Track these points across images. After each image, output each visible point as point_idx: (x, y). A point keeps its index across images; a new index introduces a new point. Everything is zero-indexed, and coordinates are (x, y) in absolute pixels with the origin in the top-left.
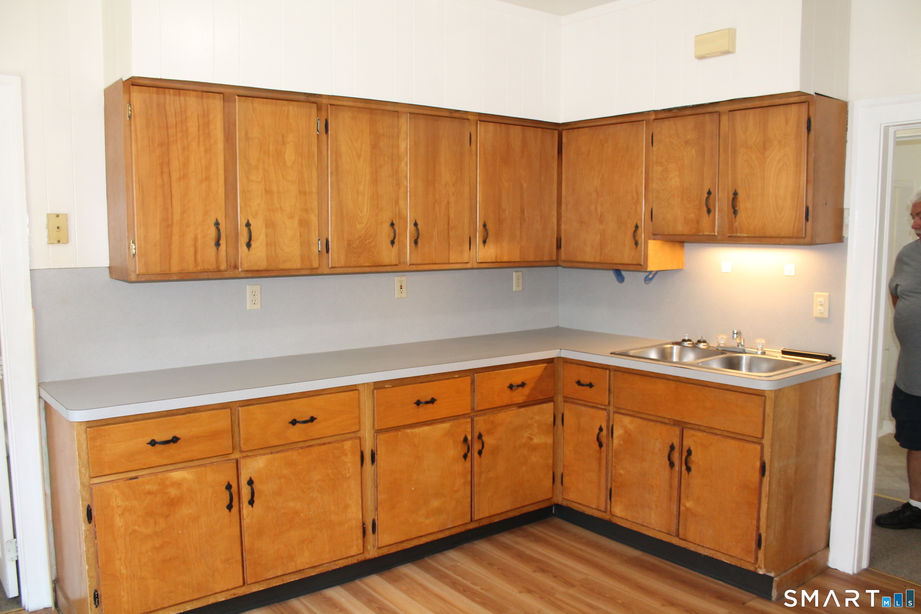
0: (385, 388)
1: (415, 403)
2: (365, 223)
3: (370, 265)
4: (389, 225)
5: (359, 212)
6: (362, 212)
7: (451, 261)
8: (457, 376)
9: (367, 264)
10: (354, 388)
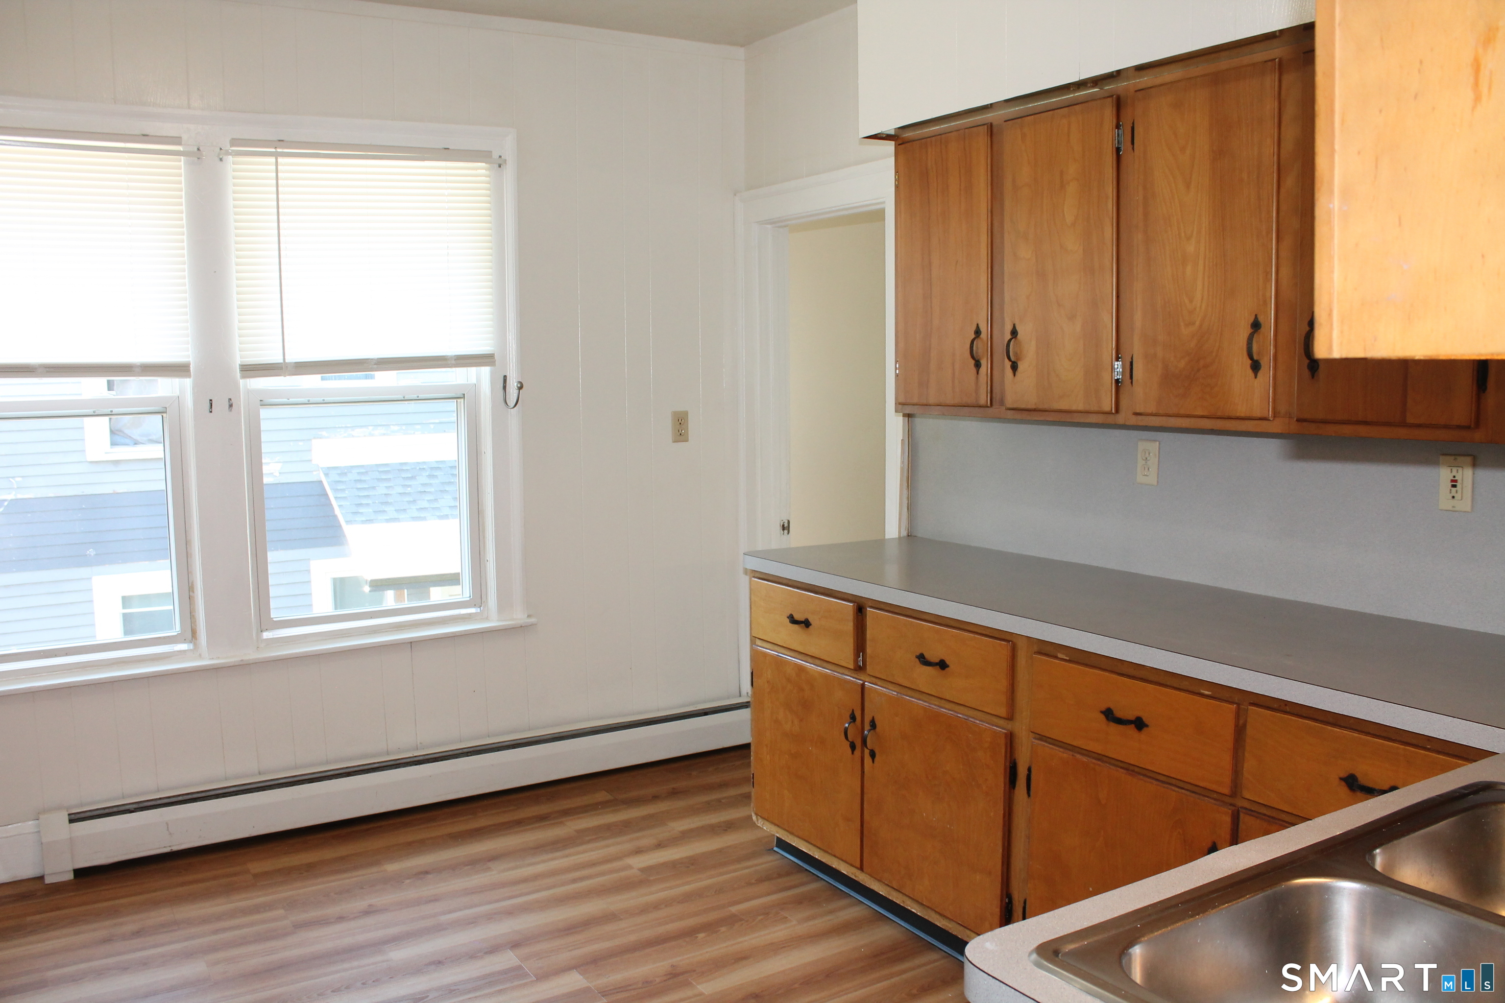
0: (1056, 657)
1: (1102, 712)
2: (1198, 323)
3: (1205, 413)
4: (1250, 326)
5: (1187, 301)
6: (1191, 301)
7: (1410, 420)
8: (1207, 693)
9: (1200, 412)
10: (1008, 638)
